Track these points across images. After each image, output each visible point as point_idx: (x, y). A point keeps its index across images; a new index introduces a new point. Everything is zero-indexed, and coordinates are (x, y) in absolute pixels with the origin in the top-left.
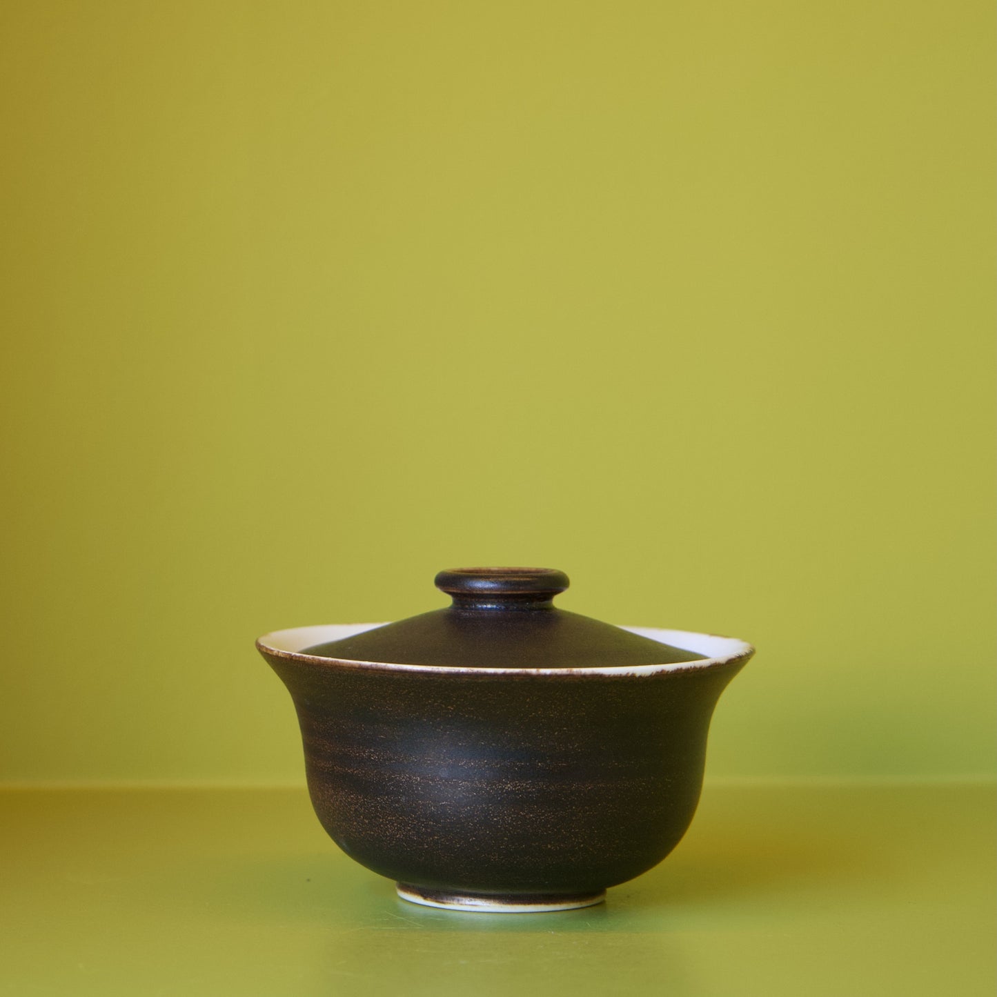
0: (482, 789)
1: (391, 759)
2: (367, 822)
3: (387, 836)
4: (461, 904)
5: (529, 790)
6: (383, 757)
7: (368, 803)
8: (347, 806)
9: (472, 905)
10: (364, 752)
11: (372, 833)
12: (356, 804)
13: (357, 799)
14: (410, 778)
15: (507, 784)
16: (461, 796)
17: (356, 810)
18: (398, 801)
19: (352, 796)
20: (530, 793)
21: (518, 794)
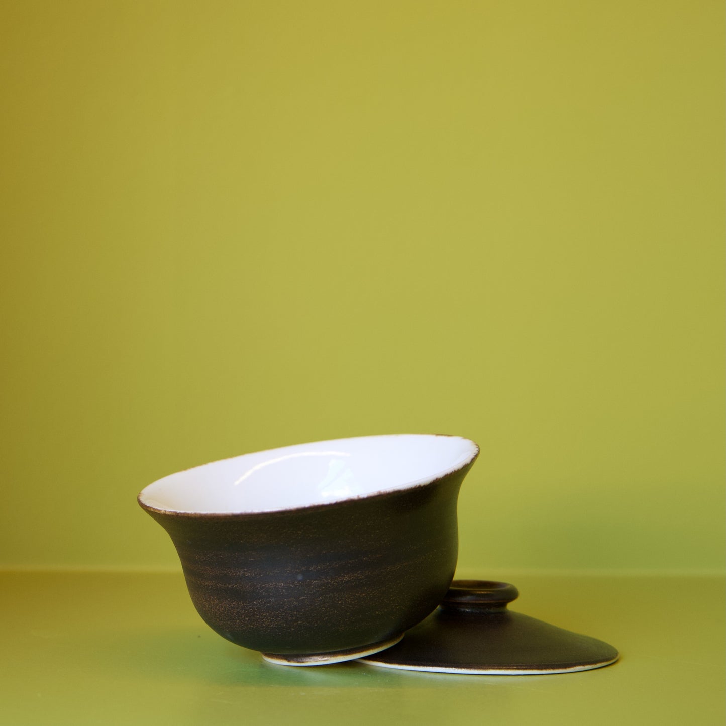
0: (328, 583)
1: (260, 574)
2: (247, 619)
3: (263, 627)
4: (316, 661)
5: (360, 578)
6: (254, 573)
7: (247, 606)
8: (230, 611)
9: (324, 660)
10: (240, 572)
11: (252, 626)
12: (238, 608)
13: (238, 604)
14: (276, 585)
15: (344, 577)
16: (314, 591)
17: (238, 612)
18: (270, 602)
19: (234, 603)
20: (360, 580)
21: (353, 582)
